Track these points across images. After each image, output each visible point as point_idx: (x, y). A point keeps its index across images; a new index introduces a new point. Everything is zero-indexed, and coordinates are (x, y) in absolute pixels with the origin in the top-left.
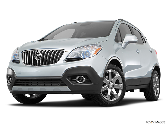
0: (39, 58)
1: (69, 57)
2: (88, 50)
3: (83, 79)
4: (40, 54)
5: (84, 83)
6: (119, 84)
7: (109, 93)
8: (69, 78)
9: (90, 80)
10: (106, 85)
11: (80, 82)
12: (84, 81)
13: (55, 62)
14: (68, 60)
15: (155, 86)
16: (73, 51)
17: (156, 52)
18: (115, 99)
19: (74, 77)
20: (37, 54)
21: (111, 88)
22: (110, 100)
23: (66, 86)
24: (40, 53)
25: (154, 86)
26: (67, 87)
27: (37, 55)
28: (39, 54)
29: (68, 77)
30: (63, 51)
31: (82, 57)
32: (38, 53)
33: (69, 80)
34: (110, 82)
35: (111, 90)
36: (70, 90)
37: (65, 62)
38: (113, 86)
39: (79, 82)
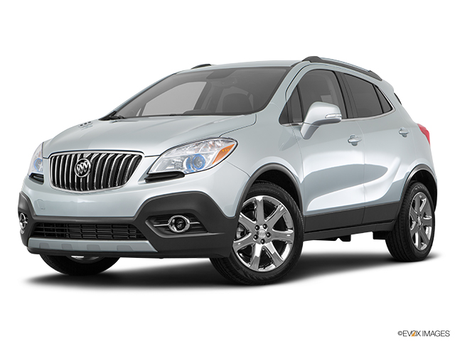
0: (84, 173)
1: (154, 171)
2: (199, 152)
3: (184, 224)
4: (86, 163)
5: (186, 232)
6: (285, 228)
7: (257, 253)
8: (152, 221)
9: (201, 224)
10: (250, 234)
11: (178, 229)
12: (187, 227)
13: (122, 183)
14: (152, 178)
15: (417, 223)
16: (163, 156)
17: (426, 133)
18: (272, 267)
19: (163, 218)
20: (79, 163)
21: (263, 240)
22: (261, 270)
23: (146, 239)
24: (88, 161)
25: (414, 223)
26: (147, 242)
27: (80, 166)
28: (84, 164)
29: (149, 218)
30: (140, 157)
31: (185, 169)
32: (83, 161)
33: (152, 225)
34: (261, 227)
35: (262, 245)
36: (154, 250)
37: (144, 181)
38: (269, 234)
39: (175, 230)
